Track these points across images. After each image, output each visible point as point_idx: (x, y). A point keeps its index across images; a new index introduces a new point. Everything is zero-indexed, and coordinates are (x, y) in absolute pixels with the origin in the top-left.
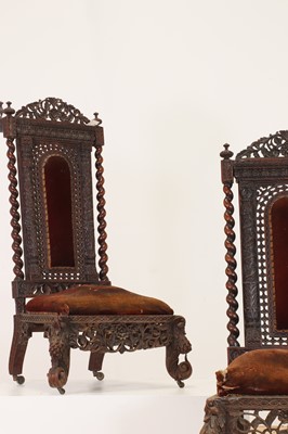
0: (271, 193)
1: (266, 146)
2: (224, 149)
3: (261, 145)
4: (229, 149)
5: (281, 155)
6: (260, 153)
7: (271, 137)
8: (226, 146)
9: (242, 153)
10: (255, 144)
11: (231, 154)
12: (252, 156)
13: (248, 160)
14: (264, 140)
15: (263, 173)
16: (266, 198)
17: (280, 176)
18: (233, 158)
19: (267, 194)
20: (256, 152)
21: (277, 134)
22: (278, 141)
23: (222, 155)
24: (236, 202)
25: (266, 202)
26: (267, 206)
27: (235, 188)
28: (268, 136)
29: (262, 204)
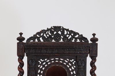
0: (47, 63)
1: (45, 35)
2: (19, 36)
3: (42, 34)
4: (23, 36)
5: (53, 41)
6: (41, 39)
7: (48, 30)
8: (21, 34)
9: (31, 38)
10: (39, 33)
11: (24, 39)
12: (36, 40)
13: (34, 43)
14: (44, 31)
15: (42, 51)
16: (44, 66)
17: (52, 53)
18: (25, 41)
19: (44, 63)
20: (38, 38)
21: (52, 28)
22: (52, 32)
23: (18, 39)
24: (25, 68)
25: (43, 69)
26: (44, 71)
27: (25, 59)
28: (46, 29)
29: (41, 70)
